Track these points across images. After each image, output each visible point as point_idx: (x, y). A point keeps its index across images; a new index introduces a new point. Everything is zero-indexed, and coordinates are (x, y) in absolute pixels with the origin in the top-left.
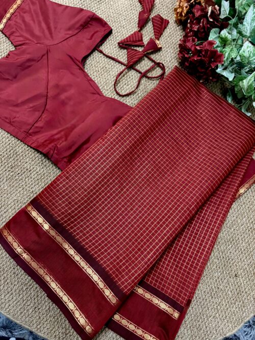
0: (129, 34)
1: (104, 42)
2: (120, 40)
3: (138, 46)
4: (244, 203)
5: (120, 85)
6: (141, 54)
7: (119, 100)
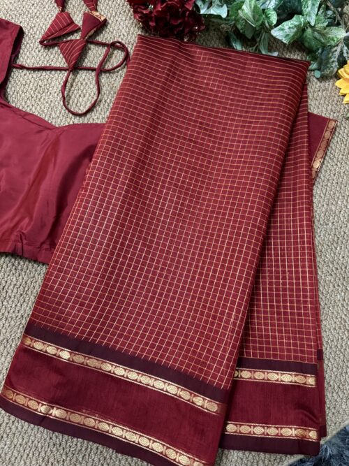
0: (50, 22)
1: (19, 52)
2: (41, 37)
3: (72, 33)
4: (328, 180)
5: (73, 102)
6: (81, 43)
7: (81, 122)
